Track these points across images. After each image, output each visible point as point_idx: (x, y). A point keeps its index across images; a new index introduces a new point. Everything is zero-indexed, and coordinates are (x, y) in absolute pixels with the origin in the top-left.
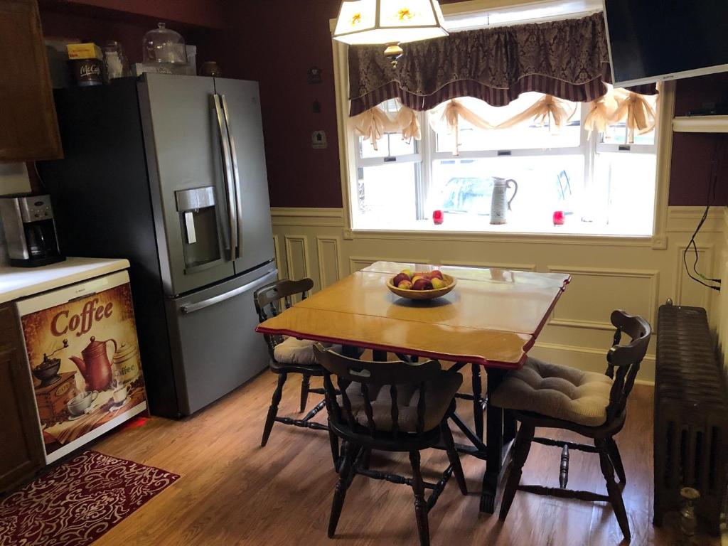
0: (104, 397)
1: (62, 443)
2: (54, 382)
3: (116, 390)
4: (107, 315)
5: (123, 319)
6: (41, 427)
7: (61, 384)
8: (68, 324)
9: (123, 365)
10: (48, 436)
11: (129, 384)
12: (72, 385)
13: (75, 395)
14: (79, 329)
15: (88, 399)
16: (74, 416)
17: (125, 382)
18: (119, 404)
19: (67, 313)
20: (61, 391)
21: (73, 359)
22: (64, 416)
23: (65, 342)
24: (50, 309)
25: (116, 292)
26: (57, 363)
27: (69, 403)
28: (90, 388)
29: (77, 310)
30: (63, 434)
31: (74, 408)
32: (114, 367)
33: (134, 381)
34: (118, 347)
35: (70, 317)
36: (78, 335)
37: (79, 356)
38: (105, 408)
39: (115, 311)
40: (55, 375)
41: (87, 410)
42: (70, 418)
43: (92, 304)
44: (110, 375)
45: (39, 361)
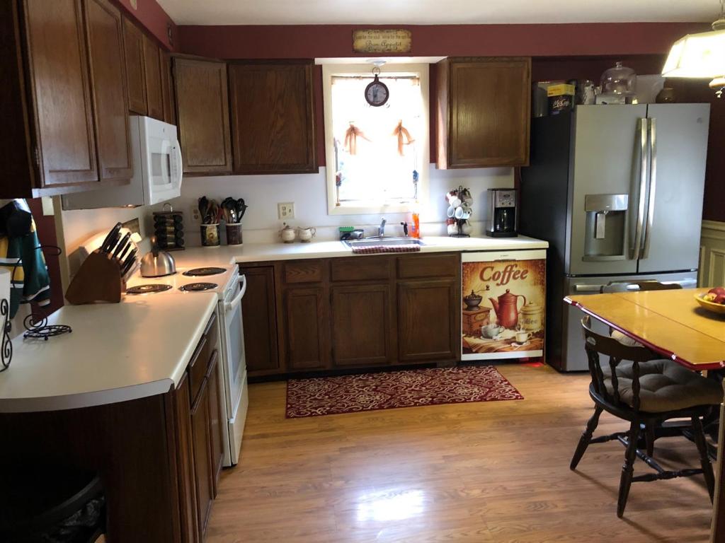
0: (509, 334)
1: (474, 351)
2: (475, 310)
3: (519, 332)
4: (522, 278)
5: (535, 284)
6: (462, 335)
7: (479, 313)
8: (492, 276)
9: (529, 317)
10: (465, 343)
11: (530, 332)
12: (487, 317)
13: (488, 324)
14: (499, 281)
15: (497, 330)
16: (484, 337)
17: (527, 330)
18: (520, 343)
19: (492, 268)
20: (479, 317)
21: (491, 300)
22: (478, 334)
23: (488, 287)
24: (482, 262)
25: (533, 263)
26: (480, 299)
27: (483, 327)
28: (500, 324)
29: (500, 268)
30: (476, 346)
31: (486, 332)
32: (520, 316)
33: (535, 332)
34: (527, 303)
35: (494, 272)
36: (498, 285)
37: (496, 299)
38: (509, 342)
39: (529, 276)
40: (477, 306)
41: (494, 337)
42: (481, 337)
43: (512, 267)
44: (516, 321)
45: (468, 293)
